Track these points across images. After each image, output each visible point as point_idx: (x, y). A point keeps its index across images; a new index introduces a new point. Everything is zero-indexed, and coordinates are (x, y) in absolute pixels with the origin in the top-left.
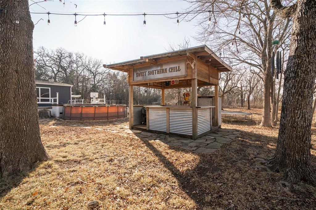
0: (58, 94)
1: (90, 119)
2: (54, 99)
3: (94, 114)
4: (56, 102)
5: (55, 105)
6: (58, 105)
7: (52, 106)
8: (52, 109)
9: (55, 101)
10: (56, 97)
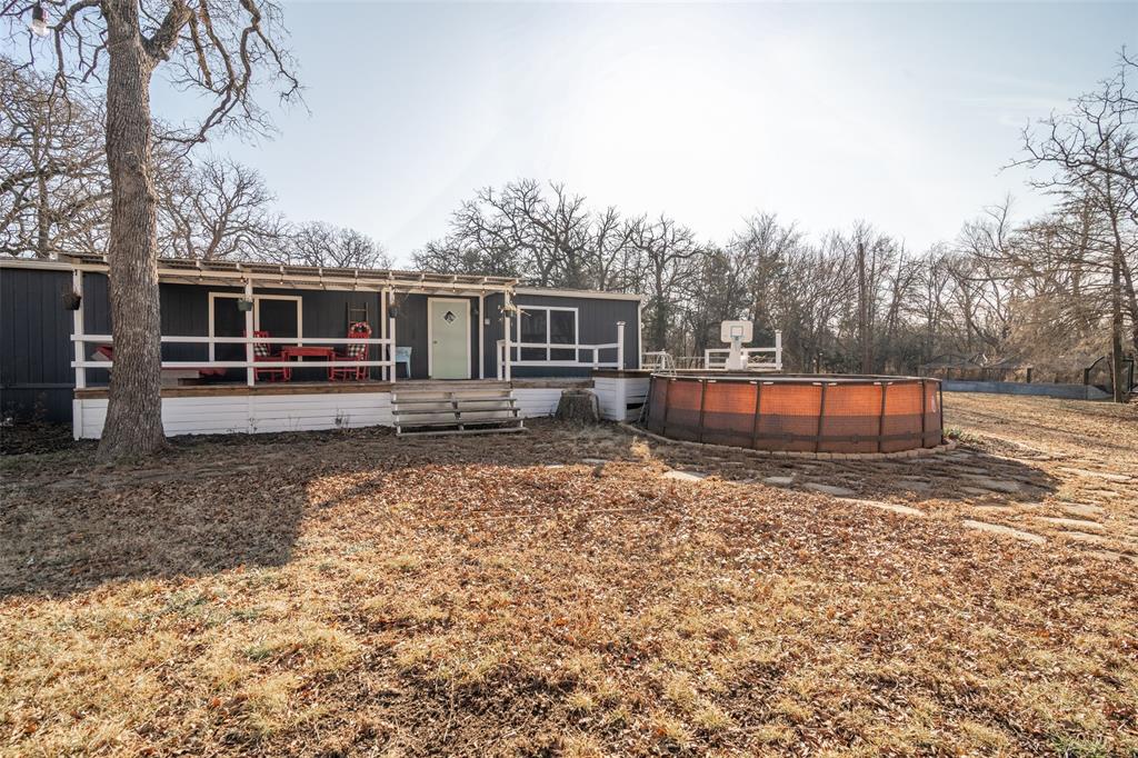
0: (621, 330)
1: (797, 444)
2: (600, 350)
3: (816, 422)
4: (616, 361)
5: (614, 373)
6: (621, 372)
7: (594, 379)
8: (593, 387)
9: (608, 355)
10: (616, 341)
